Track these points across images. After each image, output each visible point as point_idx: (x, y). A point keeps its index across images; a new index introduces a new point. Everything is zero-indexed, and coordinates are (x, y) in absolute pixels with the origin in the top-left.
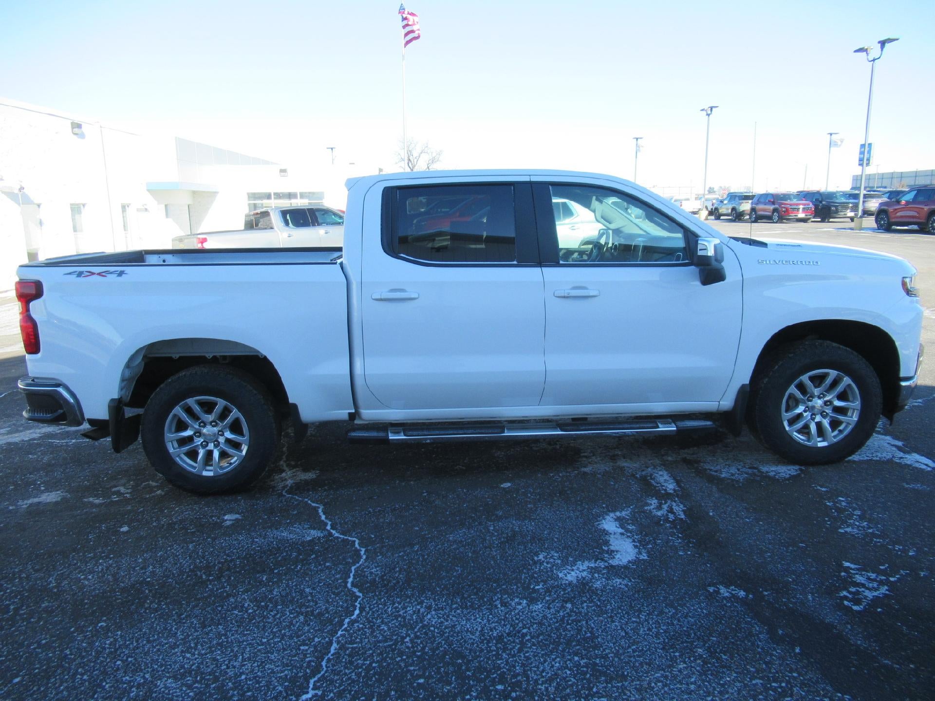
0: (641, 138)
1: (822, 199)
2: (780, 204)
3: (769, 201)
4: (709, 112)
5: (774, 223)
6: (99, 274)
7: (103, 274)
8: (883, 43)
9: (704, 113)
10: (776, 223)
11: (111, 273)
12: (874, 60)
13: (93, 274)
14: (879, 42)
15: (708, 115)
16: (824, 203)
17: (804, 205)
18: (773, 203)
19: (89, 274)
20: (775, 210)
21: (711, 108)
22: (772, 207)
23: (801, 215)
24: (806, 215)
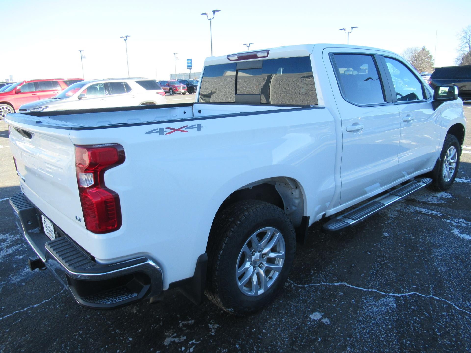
0: (83, 51)
1: (189, 83)
2: (173, 86)
3: (167, 85)
4: (126, 39)
5: (170, 95)
6: (179, 129)
7: (183, 129)
8: (214, 12)
9: (123, 39)
10: (172, 95)
11: (190, 128)
12: (211, 19)
13: (174, 130)
14: (212, 11)
15: (126, 40)
16: (190, 85)
17: (183, 86)
18: (169, 86)
19: (170, 131)
20: (170, 89)
21: (127, 37)
22: (168, 88)
23: (183, 91)
24: (185, 91)
